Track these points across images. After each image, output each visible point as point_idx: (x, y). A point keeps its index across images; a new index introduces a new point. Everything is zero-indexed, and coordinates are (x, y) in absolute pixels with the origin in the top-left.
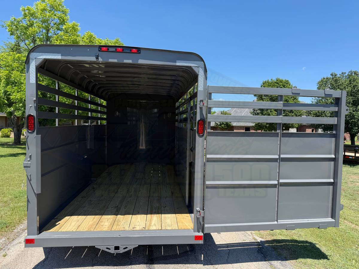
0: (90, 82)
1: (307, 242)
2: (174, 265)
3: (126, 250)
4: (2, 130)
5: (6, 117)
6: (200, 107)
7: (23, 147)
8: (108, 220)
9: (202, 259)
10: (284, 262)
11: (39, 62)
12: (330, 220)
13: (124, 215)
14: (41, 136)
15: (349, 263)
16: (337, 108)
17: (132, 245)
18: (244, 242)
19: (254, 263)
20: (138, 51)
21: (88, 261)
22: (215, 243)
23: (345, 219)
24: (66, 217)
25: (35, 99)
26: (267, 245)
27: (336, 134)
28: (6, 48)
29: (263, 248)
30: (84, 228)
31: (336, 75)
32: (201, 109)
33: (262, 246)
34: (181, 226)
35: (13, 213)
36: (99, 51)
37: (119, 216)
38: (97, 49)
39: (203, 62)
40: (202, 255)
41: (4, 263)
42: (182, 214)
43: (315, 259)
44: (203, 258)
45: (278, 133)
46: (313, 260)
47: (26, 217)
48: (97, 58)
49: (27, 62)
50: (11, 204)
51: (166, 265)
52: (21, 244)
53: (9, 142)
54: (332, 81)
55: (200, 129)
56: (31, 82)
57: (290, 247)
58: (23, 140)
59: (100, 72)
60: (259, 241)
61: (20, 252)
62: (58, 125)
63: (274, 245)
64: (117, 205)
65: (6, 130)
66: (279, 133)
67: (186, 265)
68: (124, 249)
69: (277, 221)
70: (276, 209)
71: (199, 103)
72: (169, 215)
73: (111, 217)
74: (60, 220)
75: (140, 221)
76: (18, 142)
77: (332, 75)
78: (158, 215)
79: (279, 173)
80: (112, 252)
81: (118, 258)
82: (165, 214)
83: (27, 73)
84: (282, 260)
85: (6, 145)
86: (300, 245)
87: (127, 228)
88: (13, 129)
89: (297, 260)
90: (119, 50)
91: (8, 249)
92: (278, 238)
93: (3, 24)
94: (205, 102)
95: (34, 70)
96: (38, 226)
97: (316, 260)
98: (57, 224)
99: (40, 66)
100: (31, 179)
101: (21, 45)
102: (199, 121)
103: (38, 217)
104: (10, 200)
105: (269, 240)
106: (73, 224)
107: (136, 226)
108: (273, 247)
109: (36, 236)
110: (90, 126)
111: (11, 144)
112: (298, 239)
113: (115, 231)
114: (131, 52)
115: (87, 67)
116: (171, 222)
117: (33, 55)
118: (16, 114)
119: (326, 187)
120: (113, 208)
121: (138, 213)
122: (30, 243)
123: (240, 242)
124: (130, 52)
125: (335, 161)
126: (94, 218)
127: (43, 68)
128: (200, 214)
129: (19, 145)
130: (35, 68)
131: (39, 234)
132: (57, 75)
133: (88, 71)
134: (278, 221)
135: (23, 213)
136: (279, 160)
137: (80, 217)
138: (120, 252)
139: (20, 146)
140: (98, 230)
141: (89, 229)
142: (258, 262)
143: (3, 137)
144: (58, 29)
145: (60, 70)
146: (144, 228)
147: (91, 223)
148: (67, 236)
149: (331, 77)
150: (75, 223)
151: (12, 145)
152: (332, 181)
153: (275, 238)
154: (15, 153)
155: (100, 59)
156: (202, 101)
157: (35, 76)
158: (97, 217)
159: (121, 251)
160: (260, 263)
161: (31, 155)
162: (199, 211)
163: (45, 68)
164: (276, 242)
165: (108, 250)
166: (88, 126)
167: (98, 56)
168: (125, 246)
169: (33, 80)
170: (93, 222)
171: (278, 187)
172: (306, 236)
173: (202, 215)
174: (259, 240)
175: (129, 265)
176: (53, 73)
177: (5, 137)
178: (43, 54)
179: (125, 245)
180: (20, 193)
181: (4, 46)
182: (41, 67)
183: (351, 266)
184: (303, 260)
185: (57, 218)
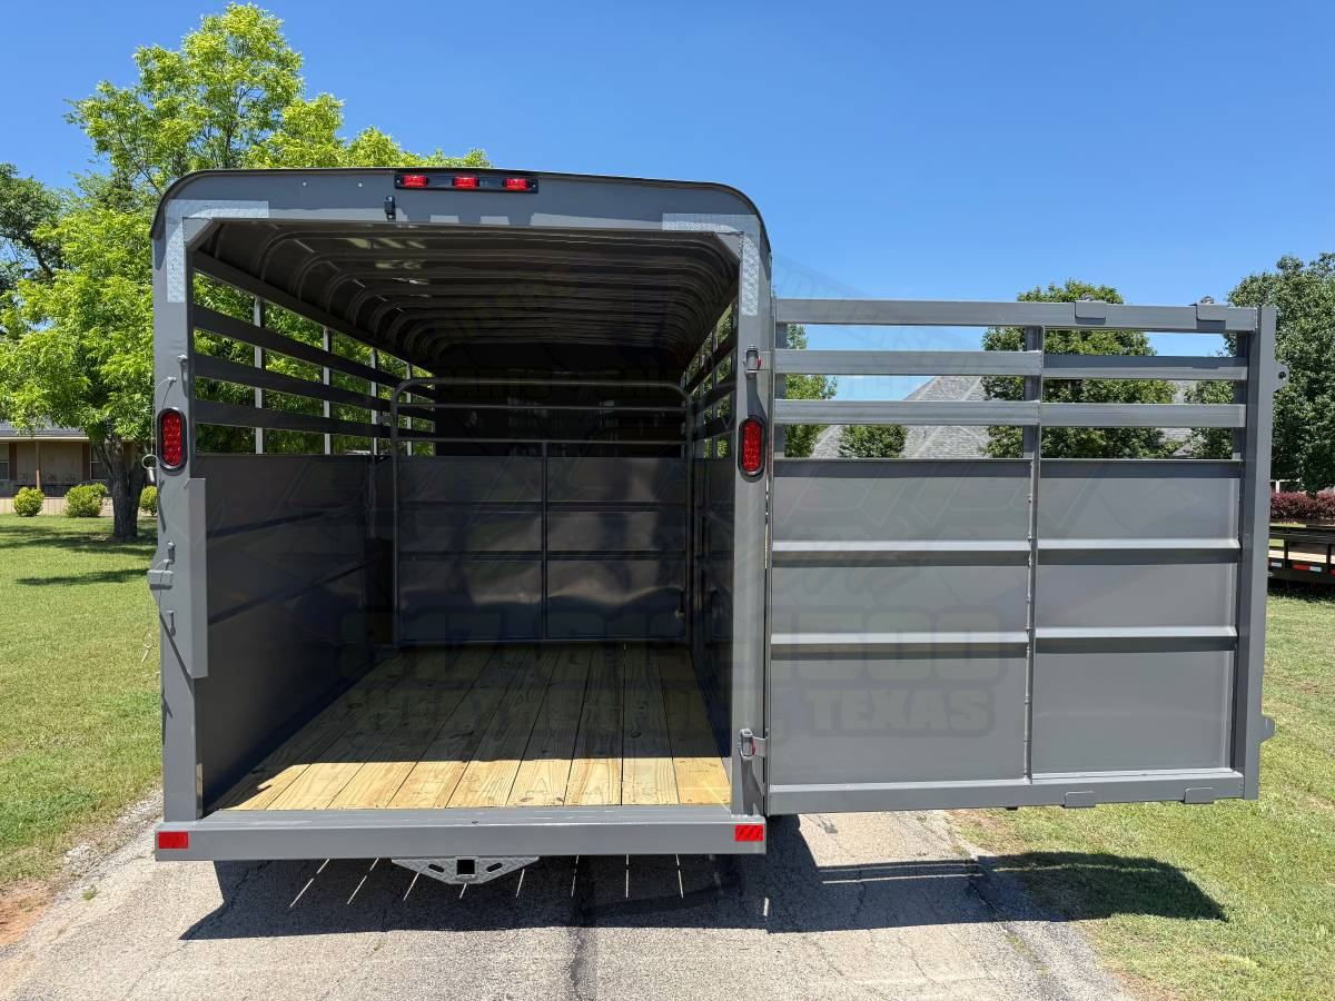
0: (373, 304)
1: (1151, 863)
2: (664, 929)
3: (497, 874)
4: (72, 489)
5: (84, 445)
6: (748, 376)
7: (144, 548)
8: (436, 777)
9: (765, 914)
10: (1060, 926)
11: (196, 230)
12: (1226, 772)
13: (492, 759)
14: (206, 482)
15: (1304, 933)
16: (1245, 369)
17: (519, 856)
18: (919, 859)
19: (951, 927)
20: (529, 185)
21: (369, 915)
22: (814, 863)
23: (1309, 790)
24: (294, 767)
25: (184, 356)
26: (1002, 869)
27: (1243, 464)
28: (82, 197)
29: (987, 879)
30: (355, 801)
31: (1297, 266)
32: (751, 379)
33: (982, 872)
34: (690, 794)
35: (113, 765)
36: (397, 187)
37: (474, 764)
38: (390, 181)
39: (754, 217)
40: (767, 901)
41: (89, 917)
42: (698, 759)
43: (1177, 916)
44: (769, 911)
45: (1029, 462)
46: (1167, 921)
47: (160, 778)
48: (391, 212)
49: (159, 231)
50: (108, 736)
51: (638, 931)
52: (145, 862)
53: (98, 534)
54: (1282, 289)
55: (749, 453)
56: (170, 298)
57: (1088, 879)
58: (146, 527)
59: (406, 265)
60: (974, 857)
61: (142, 885)
62: (265, 450)
63: (1028, 872)
64: (469, 730)
65: (85, 492)
66: (1032, 464)
67: (708, 931)
68: (490, 869)
69: (1030, 777)
70: (1026, 733)
71: (745, 360)
72: (651, 761)
73: (448, 768)
74: (272, 776)
75: (547, 780)
76: (127, 533)
77: (1282, 266)
78: (610, 760)
79: (1033, 603)
80: (450, 881)
81: (472, 905)
82: (635, 756)
83: (158, 268)
84: (1053, 918)
85: (84, 543)
86: (1126, 873)
87: (501, 801)
88: (110, 486)
89: (1108, 920)
90: (463, 182)
91: (102, 877)
92: (1045, 849)
93: (71, 109)
94: (764, 357)
95: (182, 260)
96: (200, 792)
97: (1176, 922)
98: (261, 786)
99: (201, 243)
100: (173, 628)
101: (133, 184)
102: (745, 423)
103: (200, 767)
104: (104, 724)
105: (1011, 853)
106: (317, 787)
107: (533, 795)
108: (1023, 877)
109: (195, 823)
110: (377, 457)
111: (103, 538)
112: (1119, 852)
113: (459, 810)
114: (505, 190)
115: (364, 250)
116: (656, 783)
117: (176, 208)
118: (119, 430)
119: (1210, 656)
120: (457, 738)
121: (543, 754)
122: (174, 846)
123: (904, 860)
124: (501, 187)
125: (1241, 561)
126: (389, 771)
127: (211, 254)
128: (754, 750)
129: (133, 542)
130: (182, 250)
131: (202, 818)
132: (258, 277)
133: (364, 262)
134: (1034, 776)
135: (148, 764)
136: (1034, 557)
137: (341, 765)
138: (474, 879)
139: (136, 547)
140: (403, 806)
141: (370, 804)
142: (964, 925)
143: (74, 517)
144: (265, 124)
145: (267, 261)
146: (559, 799)
147: (377, 785)
148: (295, 823)
149: (1281, 272)
150: (326, 782)
151: (109, 542)
152: (1231, 632)
153: (1034, 849)
154: (117, 569)
155: (401, 217)
156: (753, 353)
157: (183, 279)
158: (400, 768)
159: (482, 876)
160: (972, 927)
161: (173, 548)
162: (750, 740)
163: (217, 255)
164: (1038, 860)
165: (434, 874)
166: (368, 458)
167: (394, 206)
168: (493, 861)
169: (176, 292)
170: (383, 782)
171: (1032, 654)
172: (1152, 842)
173: (760, 752)
174: (975, 852)
175: (510, 929)
176: (246, 270)
177: (81, 514)
178: (210, 202)
179: (492, 857)
180: (137, 700)
181: (76, 191)
182: (201, 249)
183: (1311, 943)
184: (1128, 920)
185: (263, 770)
